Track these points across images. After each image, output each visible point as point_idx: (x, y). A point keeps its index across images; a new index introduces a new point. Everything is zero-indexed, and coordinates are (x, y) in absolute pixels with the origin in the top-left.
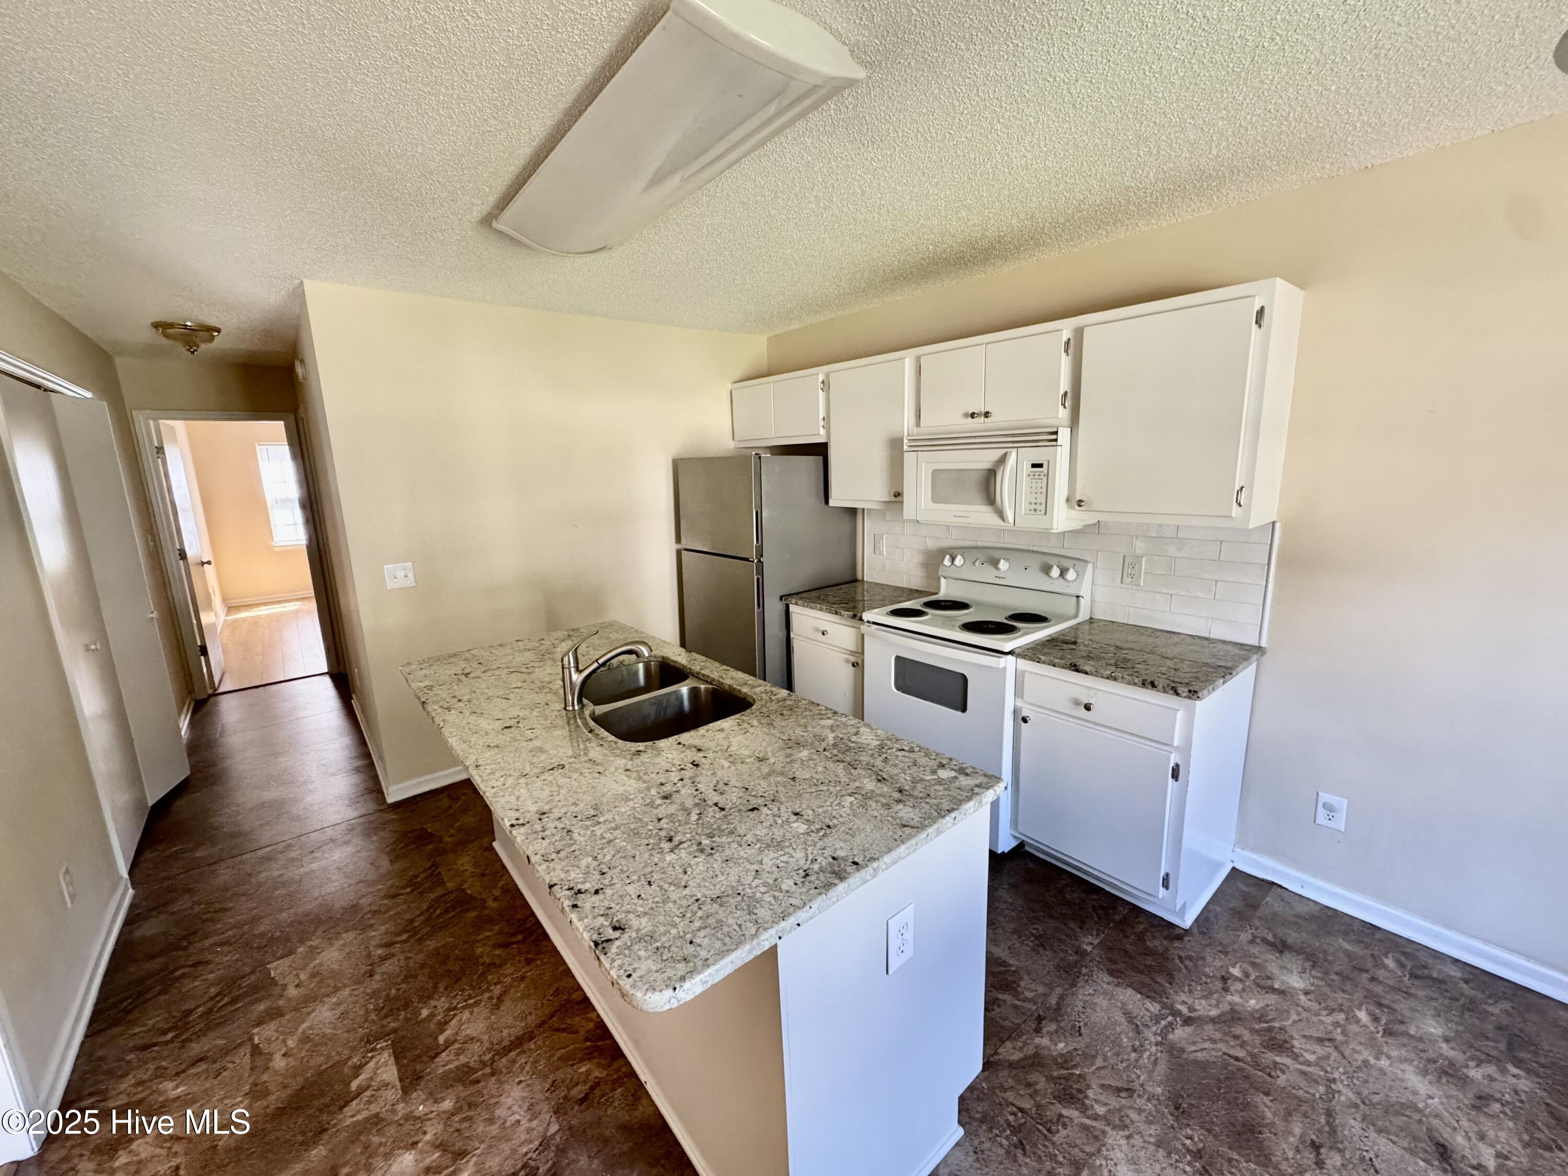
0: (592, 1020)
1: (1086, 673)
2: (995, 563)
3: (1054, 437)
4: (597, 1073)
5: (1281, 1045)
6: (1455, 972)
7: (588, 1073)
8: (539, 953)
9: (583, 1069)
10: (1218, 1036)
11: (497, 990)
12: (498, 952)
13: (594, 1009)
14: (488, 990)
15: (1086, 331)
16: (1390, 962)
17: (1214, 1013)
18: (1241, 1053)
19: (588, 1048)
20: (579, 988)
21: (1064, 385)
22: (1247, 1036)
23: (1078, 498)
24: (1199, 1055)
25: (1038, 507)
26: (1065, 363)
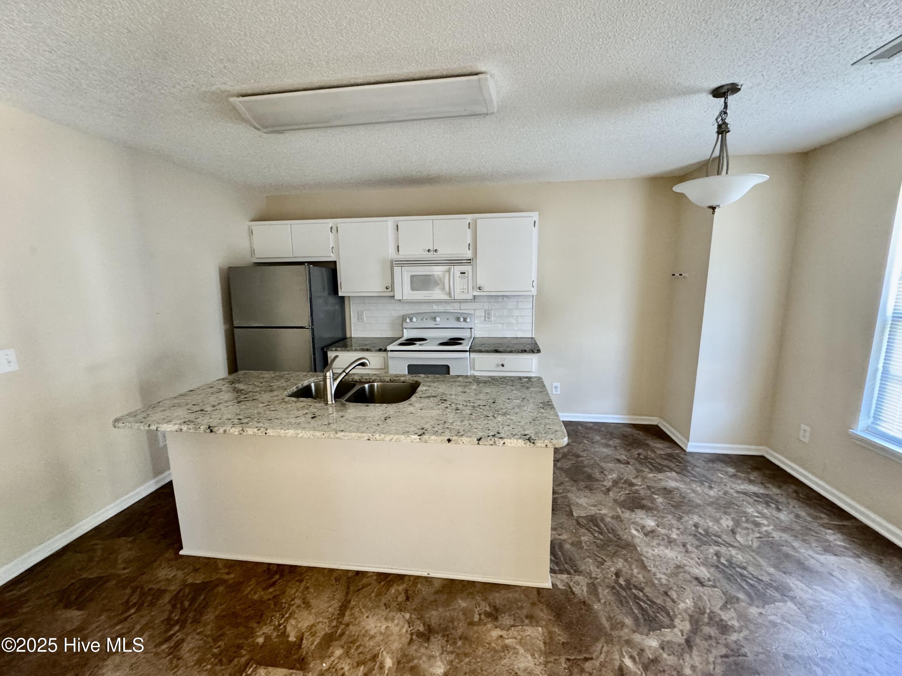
0: (372, 576)
1: (501, 352)
2: (434, 319)
3: (470, 261)
4: (401, 588)
5: (578, 456)
6: (592, 425)
7: (397, 590)
8: (301, 574)
9: (393, 591)
10: (566, 461)
11: (298, 601)
12: (271, 590)
13: (367, 572)
14: (291, 605)
15: (478, 220)
16: (580, 428)
17: (560, 456)
18: (573, 462)
19: (384, 585)
20: (348, 571)
21: (469, 240)
22: (571, 458)
23: (478, 286)
24: (567, 467)
25: (464, 290)
26: (469, 232)
